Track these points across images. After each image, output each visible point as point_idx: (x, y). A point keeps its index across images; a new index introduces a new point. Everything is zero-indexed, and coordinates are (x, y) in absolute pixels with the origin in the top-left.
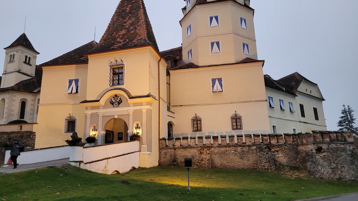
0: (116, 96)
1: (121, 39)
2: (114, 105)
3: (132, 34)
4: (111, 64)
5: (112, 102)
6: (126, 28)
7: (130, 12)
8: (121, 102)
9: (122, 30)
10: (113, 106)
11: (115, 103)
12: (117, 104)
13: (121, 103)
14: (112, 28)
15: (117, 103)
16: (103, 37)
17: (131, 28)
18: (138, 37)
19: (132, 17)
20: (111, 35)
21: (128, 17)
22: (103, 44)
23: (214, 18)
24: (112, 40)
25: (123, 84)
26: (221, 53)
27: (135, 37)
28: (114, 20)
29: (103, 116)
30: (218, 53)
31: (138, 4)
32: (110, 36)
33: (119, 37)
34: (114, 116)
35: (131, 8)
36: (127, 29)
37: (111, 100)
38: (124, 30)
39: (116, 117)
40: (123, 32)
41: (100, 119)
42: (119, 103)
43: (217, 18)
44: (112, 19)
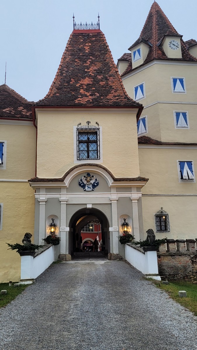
0: (88, 174)
1: (87, 90)
2: (86, 188)
3: (103, 87)
4: (80, 126)
5: (83, 183)
6: (90, 76)
7: (91, 54)
8: (98, 184)
9: (84, 78)
10: (85, 190)
11: (87, 186)
12: (91, 188)
13: (97, 187)
14: (66, 72)
15: (91, 185)
16: (54, 83)
17: (99, 77)
18: (113, 92)
19: (97, 61)
20: (68, 82)
21: (90, 60)
22: (57, 94)
23: (178, 81)
24: (71, 90)
25: (98, 158)
26: (189, 128)
27: (109, 92)
28: (67, 60)
29: (67, 204)
30: (184, 127)
31: (102, 44)
32: (67, 84)
33: (81, 87)
34: (86, 204)
35: (91, 48)
36: (93, 78)
37: (81, 180)
38: (86, 78)
39: (89, 206)
40: (87, 81)
41: (63, 208)
42: (94, 186)
43: (181, 81)
44: (64, 58)
